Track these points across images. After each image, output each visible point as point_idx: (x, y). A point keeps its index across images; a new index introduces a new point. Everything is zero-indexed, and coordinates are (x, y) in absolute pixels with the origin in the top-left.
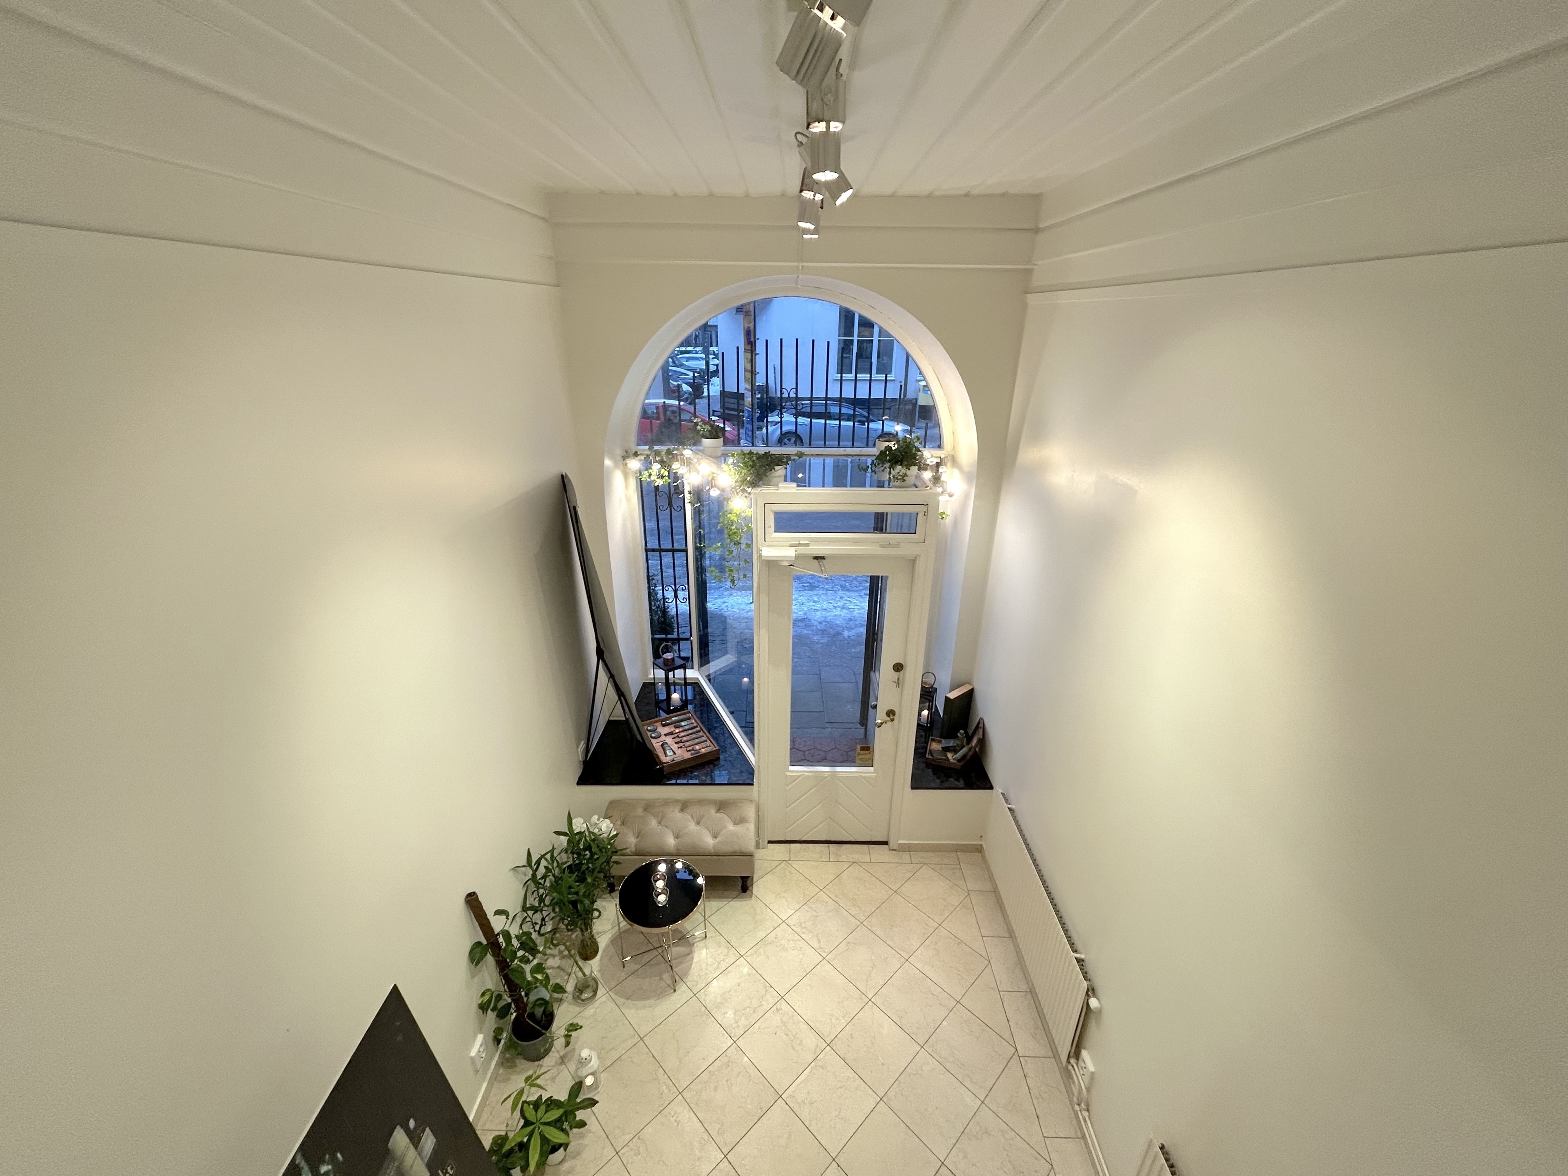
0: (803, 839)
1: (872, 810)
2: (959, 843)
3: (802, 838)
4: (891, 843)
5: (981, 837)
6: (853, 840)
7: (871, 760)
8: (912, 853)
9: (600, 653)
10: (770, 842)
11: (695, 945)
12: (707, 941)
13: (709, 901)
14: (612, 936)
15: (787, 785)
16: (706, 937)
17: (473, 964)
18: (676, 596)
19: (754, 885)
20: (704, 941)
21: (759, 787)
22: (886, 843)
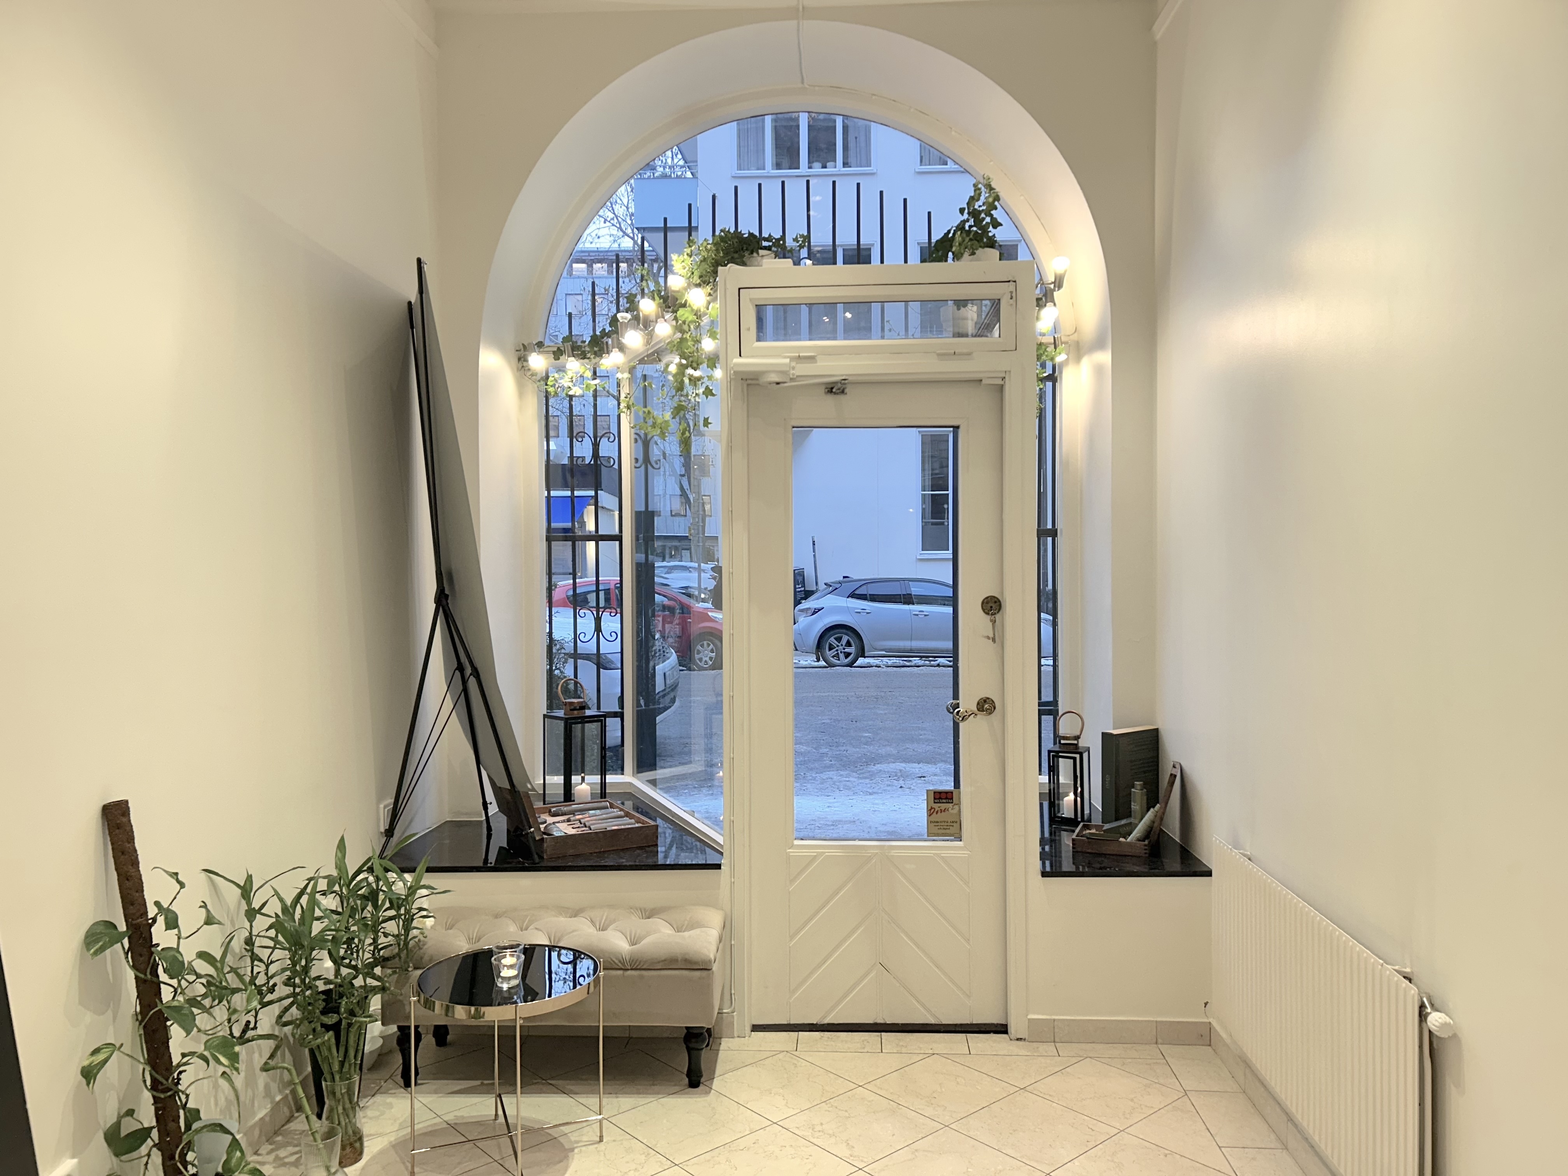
0: (826, 1021)
1: (968, 941)
2: (1159, 1019)
3: (825, 1017)
4: (1012, 1029)
5: (1206, 1004)
6: (932, 1021)
7: (956, 825)
8: (1057, 1045)
9: (441, 599)
10: (756, 1028)
11: (576, 1151)
12: (602, 1146)
13: (617, 1097)
14: (395, 1140)
15: (792, 881)
16: (601, 1140)
17: (88, 950)
18: (598, 629)
19: (715, 1080)
20: (596, 1146)
21: (732, 874)
22: (1001, 1029)
